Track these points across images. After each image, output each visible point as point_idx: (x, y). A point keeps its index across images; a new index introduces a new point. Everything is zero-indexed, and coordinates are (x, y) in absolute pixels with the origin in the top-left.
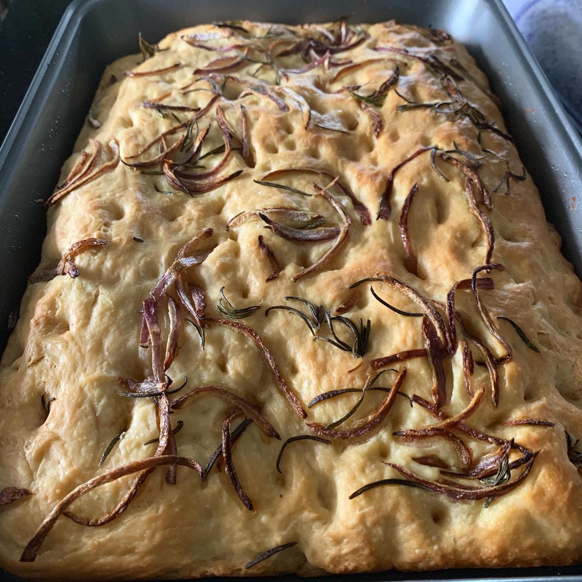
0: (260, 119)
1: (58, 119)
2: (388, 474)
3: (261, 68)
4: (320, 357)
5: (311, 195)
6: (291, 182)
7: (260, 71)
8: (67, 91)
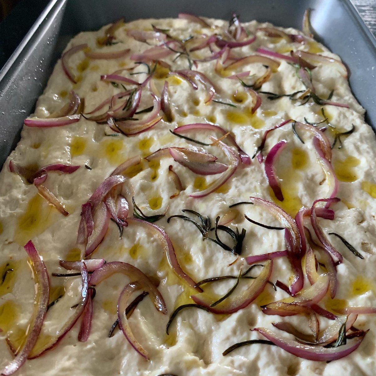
0: (177, 92)
1: (42, 60)
2: (254, 336)
3: (179, 56)
4: (208, 252)
5: (208, 145)
6: (195, 135)
7: (178, 58)
8: (51, 43)
